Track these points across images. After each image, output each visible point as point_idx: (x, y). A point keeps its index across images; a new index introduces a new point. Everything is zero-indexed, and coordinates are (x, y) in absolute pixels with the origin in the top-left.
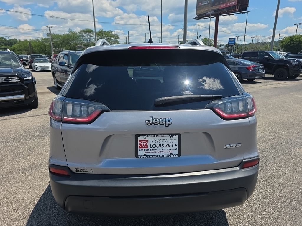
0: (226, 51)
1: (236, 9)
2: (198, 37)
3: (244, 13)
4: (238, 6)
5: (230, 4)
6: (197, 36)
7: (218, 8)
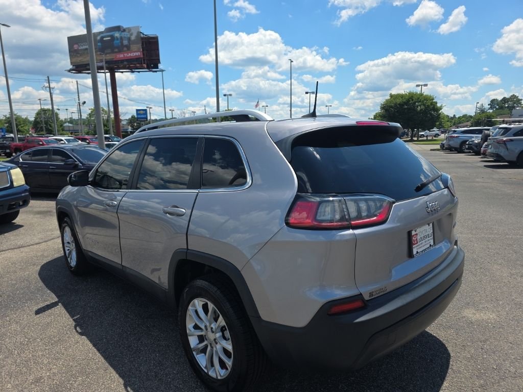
0: (130, 130)
1: (142, 64)
2: (81, 104)
3: (156, 71)
4: (144, 60)
5: (132, 55)
6: (79, 103)
7: (113, 59)
